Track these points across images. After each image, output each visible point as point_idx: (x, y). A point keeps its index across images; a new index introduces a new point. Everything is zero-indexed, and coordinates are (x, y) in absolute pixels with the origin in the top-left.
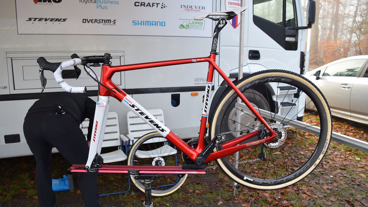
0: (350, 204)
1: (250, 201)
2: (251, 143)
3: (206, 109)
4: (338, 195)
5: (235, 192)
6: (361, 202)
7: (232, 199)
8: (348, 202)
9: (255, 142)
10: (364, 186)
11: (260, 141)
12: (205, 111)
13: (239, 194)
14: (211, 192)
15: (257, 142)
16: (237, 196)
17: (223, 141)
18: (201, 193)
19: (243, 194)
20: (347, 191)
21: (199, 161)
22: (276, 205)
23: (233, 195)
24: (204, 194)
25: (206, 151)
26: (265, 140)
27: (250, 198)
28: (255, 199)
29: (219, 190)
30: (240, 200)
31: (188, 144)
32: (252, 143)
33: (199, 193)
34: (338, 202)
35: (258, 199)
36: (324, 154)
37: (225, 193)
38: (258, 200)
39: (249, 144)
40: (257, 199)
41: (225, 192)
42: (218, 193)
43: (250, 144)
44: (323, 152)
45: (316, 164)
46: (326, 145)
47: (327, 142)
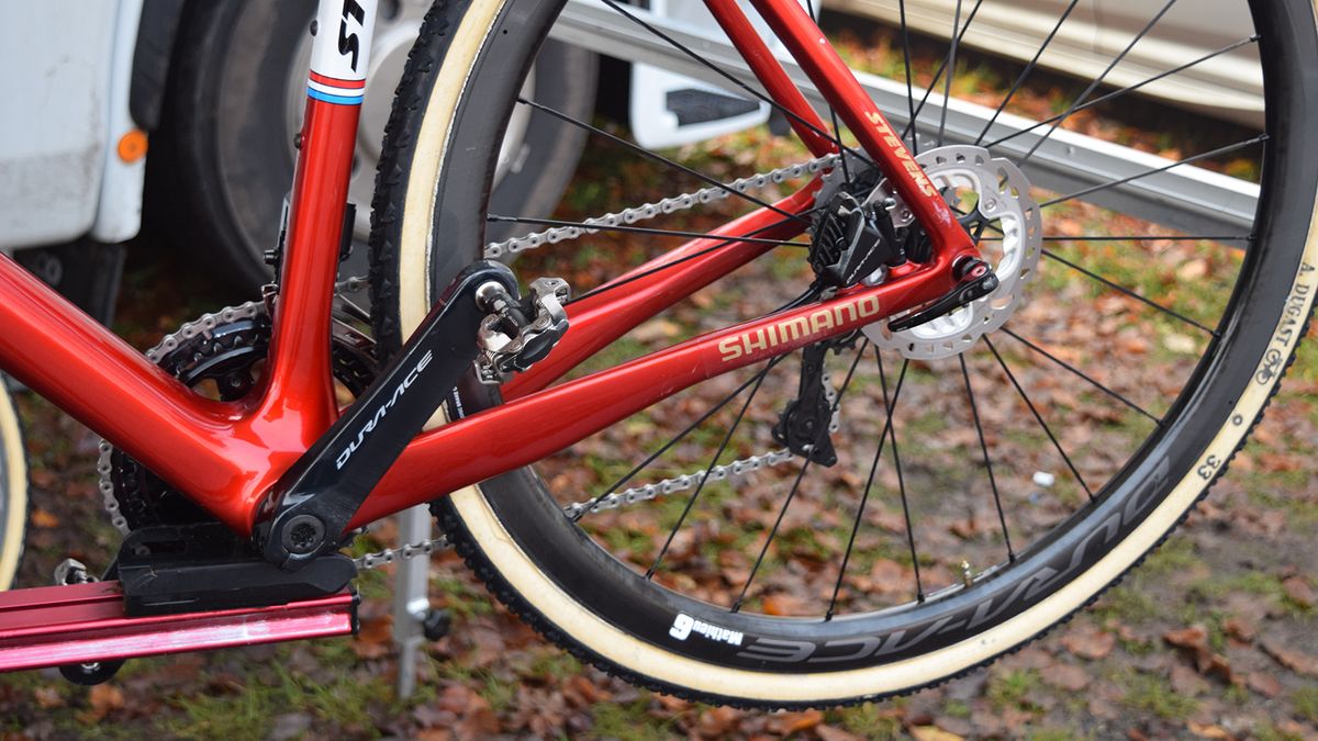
0: (1205, 665)
1: (536, 723)
2: (760, 332)
3: (353, 26)
4: (1116, 610)
5: (409, 667)
6: (1263, 649)
7: (393, 727)
8: (1189, 654)
9: (792, 322)
10: (1254, 529)
11: (838, 307)
12: (348, 44)
13: (442, 674)
14: (215, 690)
15: (815, 315)
16: (430, 692)
17: (553, 336)
18: (133, 704)
19: (474, 675)
20: (1161, 572)
21: (304, 532)
22: (726, 732)
23: (396, 692)
24: (164, 710)
25: (370, 427)
26: (881, 298)
27: (525, 698)
28: (569, 703)
29: (276, 663)
30: (458, 727)
31: (167, 364)
32: (771, 329)
33: (120, 710)
34: (1126, 663)
35: (591, 700)
36: (1272, 382)
37: (334, 683)
38: (594, 710)
39: (746, 336)
40: (579, 699)
41: (332, 673)
42: (278, 683)
43: (754, 339)
44: (1268, 363)
45: (1211, 461)
46: (1294, 307)
47: (1307, 287)
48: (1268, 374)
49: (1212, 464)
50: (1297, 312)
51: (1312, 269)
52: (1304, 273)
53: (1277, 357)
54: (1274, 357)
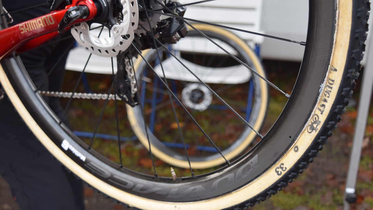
44: (313, 122)
45: (282, 166)
46: (326, 92)
47: (333, 81)
48: (313, 129)
49: (282, 168)
50: (328, 95)
51: (336, 70)
52: (332, 72)
53: (317, 119)
54: (316, 118)
